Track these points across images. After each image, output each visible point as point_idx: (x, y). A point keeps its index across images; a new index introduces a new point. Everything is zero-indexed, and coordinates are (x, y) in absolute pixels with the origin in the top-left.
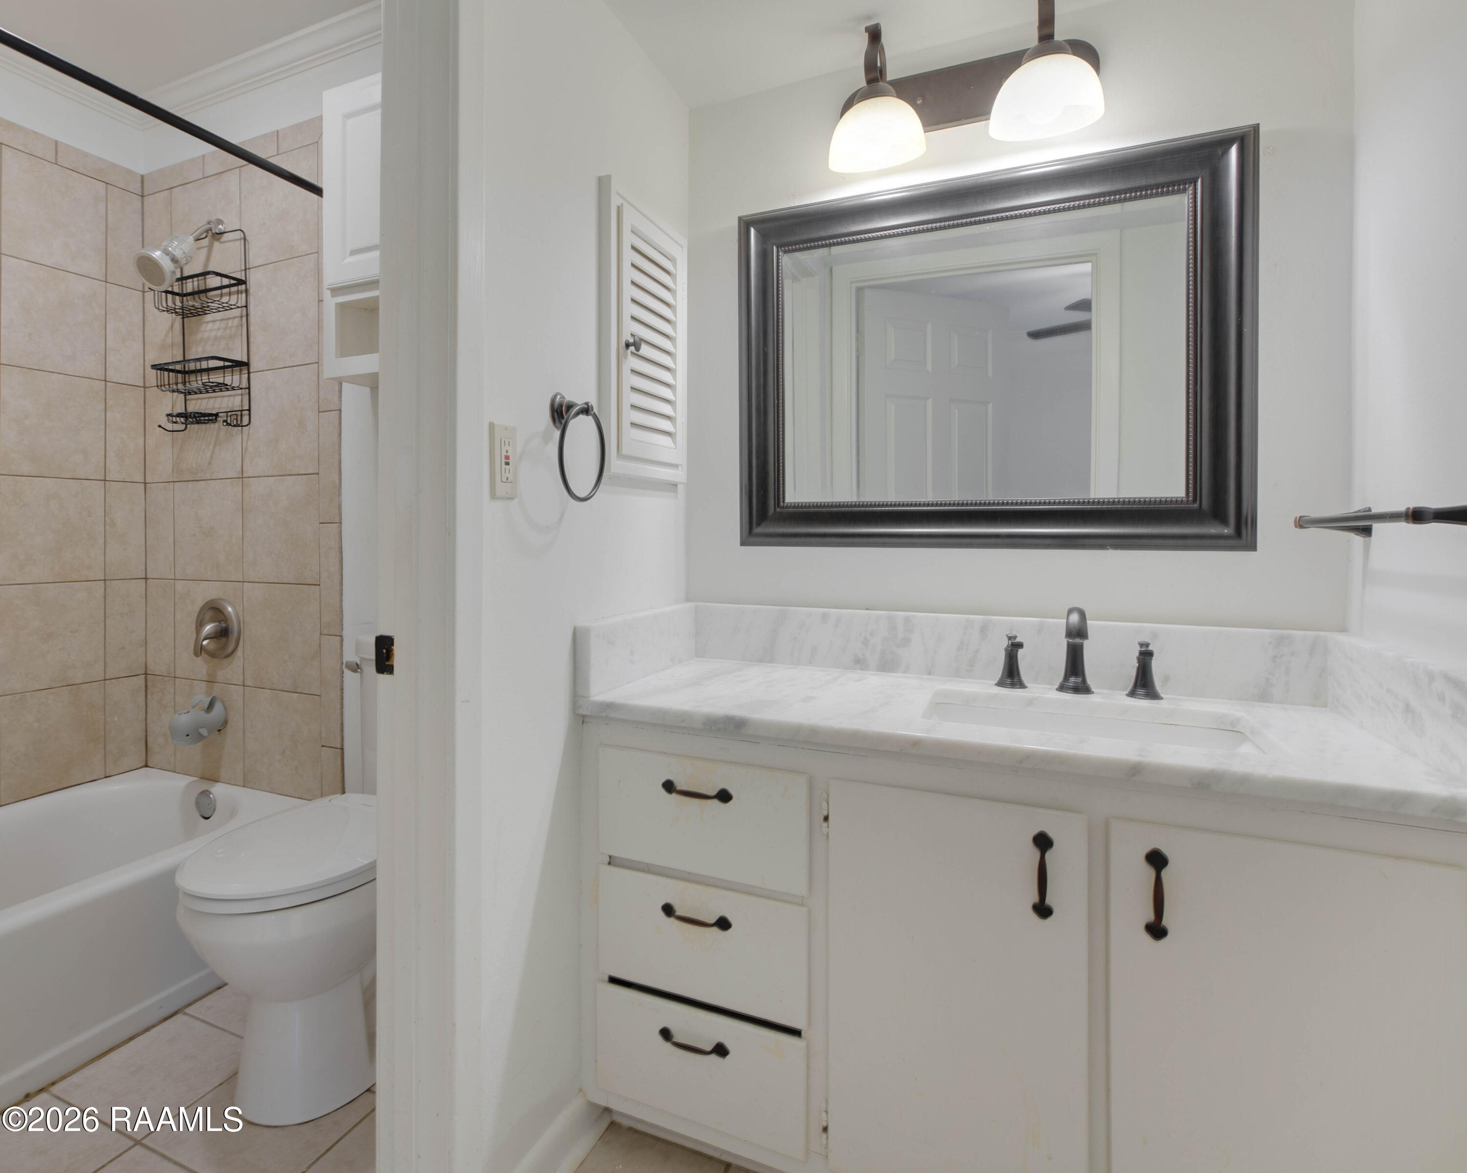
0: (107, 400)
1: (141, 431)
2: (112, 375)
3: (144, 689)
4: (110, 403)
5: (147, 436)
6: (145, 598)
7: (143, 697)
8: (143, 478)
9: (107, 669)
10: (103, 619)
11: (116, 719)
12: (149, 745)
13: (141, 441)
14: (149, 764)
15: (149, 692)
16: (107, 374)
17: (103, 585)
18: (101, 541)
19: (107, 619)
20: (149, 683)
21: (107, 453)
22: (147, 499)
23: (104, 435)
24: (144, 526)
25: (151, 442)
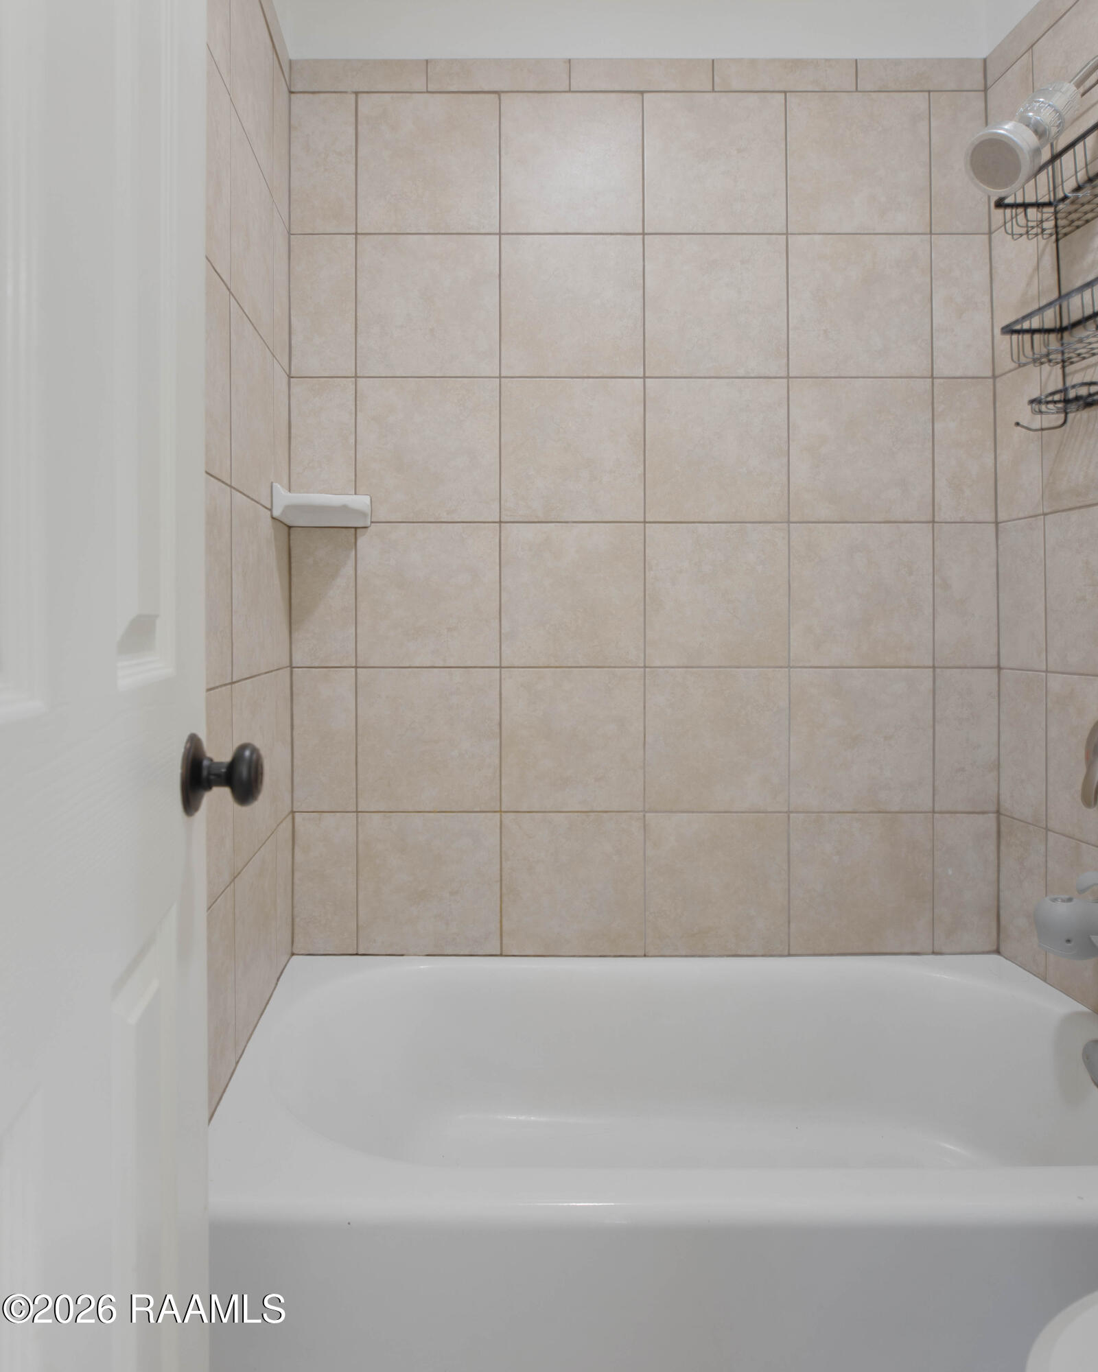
0: (935, 405)
1: (990, 444)
2: (943, 368)
3: (994, 835)
4: (939, 408)
5: (998, 452)
6: (997, 698)
7: (993, 847)
8: (993, 514)
9: (936, 798)
10: (931, 723)
11: (950, 872)
12: (1003, 922)
13: (989, 461)
14: (1002, 949)
15: (1003, 842)
16: (935, 366)
17: (931, 674)
18: (928, 611)
19: (936, 724)
20: (1003, 829)
21: (936, 483)
22: (1001, 548)
23: (931, 456)
24: (995, 588)
25: (1005, 456)
